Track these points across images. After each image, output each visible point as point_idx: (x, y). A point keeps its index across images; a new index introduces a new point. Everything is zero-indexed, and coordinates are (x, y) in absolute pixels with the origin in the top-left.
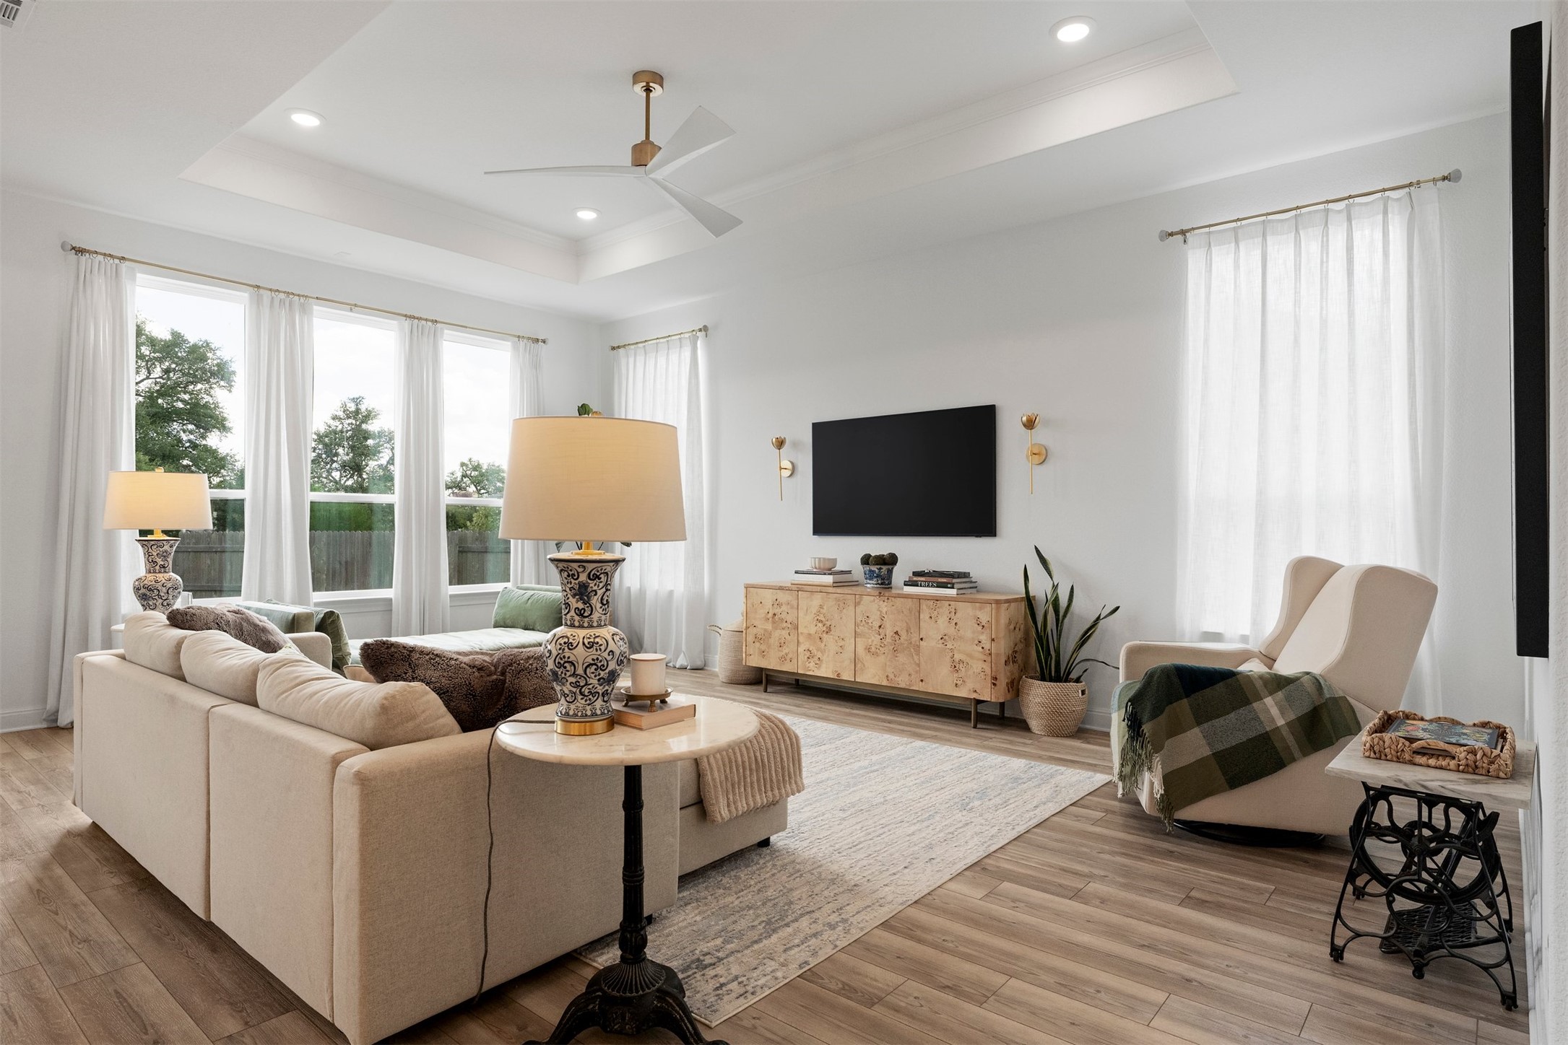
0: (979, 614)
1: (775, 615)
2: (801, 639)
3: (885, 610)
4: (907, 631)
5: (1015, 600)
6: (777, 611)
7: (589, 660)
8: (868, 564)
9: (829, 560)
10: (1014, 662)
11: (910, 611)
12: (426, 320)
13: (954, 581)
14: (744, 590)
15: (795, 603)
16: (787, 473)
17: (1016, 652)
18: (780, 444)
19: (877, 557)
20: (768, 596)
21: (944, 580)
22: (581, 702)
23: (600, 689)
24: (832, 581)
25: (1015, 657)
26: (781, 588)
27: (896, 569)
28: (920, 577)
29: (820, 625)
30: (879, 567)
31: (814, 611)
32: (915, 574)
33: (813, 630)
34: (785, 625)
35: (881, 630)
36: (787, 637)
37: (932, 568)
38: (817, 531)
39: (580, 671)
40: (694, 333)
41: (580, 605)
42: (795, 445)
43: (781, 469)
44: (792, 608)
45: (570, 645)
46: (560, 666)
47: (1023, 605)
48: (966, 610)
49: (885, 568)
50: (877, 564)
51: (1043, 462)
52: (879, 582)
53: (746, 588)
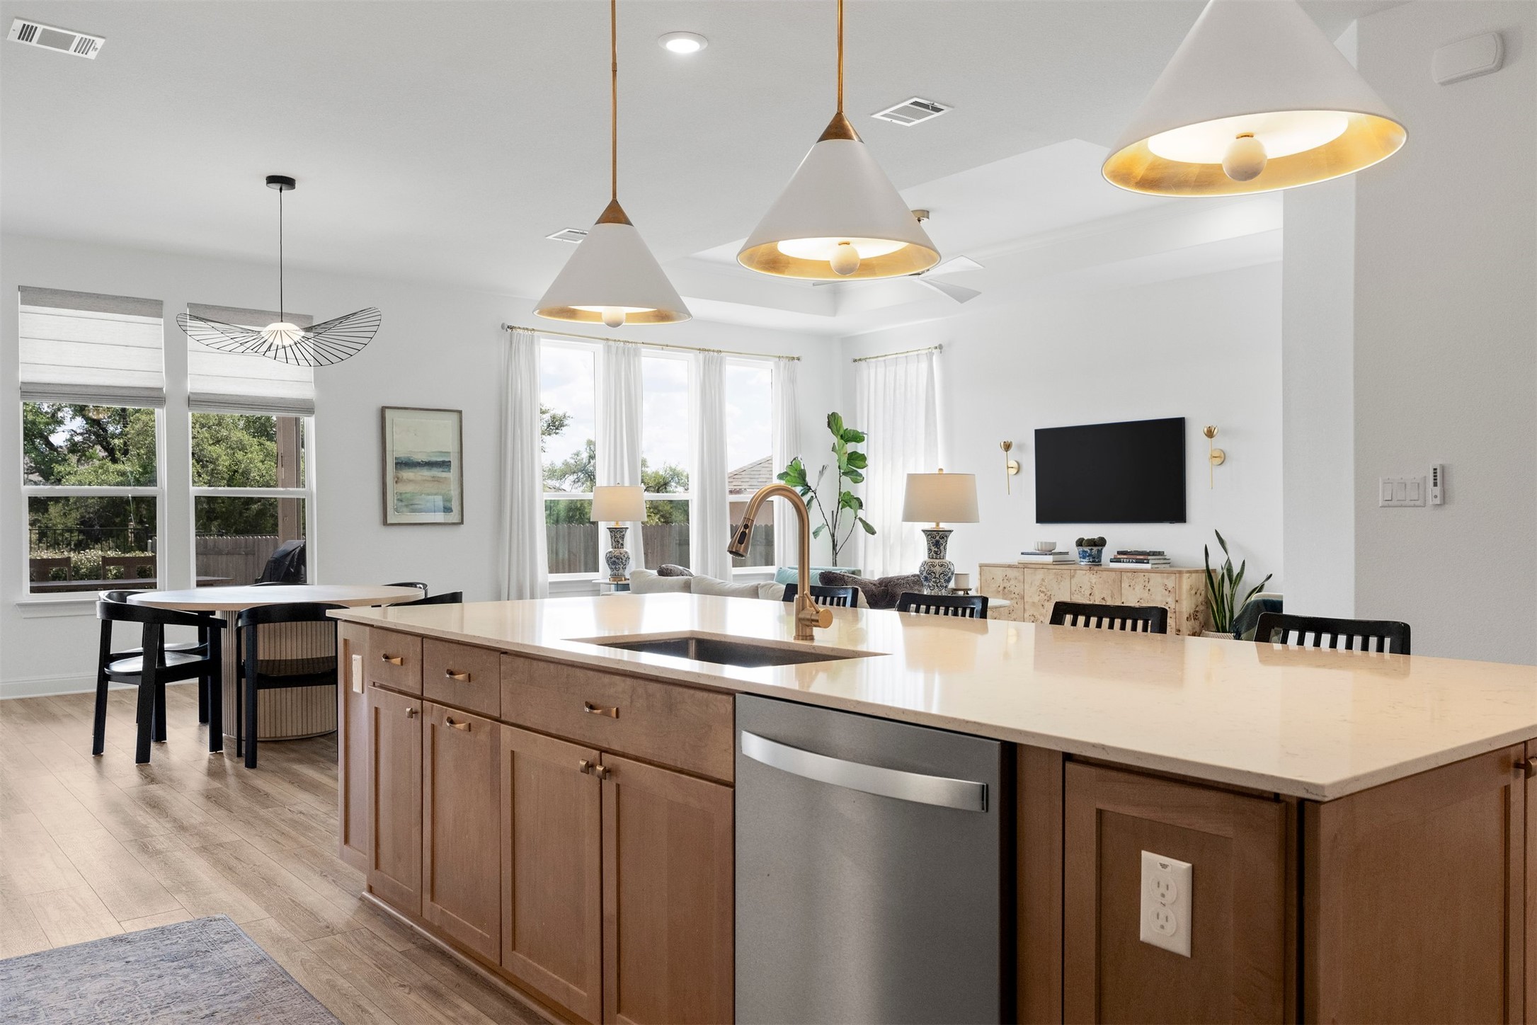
0: (1166, 582)
1: (1005, 588)
2: (1026, 607)
3: (1094, 581)
4: (1112, 597)
5: (1197, 572)
6: (1007, 585)
7: (941, 571)
8: (1082, 546)
9: (1050, 543)
10: (1195, 619)
11: (1114, 581)
12: (714, 351)
13: (1149, 557)
14: (978, 569)
15: (1021, 578)
16: (1014, 471)
17: (1197, 612)
18: (1007, 447)
19: (1088, 540)
20: (999, 573)
21: (1142, 557)
22: (936, 590)
23: (945, 585)
24: (1052, 560)
25: (1196, 616)
26: (1010, 566)
27: (1105, 550)
28: (1123, 555)
29: (1042, 595)
30: (1090, 548)
31: (1037, 583)
32: (1119, 553)
33: (1036, 599)
34: (1013, 596)
35: (1091, 597)
36: (1015, 605)
37: (1133, 549)
38: (1040, 519)
39: (937, 576)
40: (930, 350)
41: (936, 550)
42: (1021, 447)
43: (1008, 468)
44: (1019, 581)
45: (934, 566)
46: (929, 574)
47: (1203, 577)
48: (1157, 579)
49: (1095, 549)
50: (1089, 546)
51: (1222, 463)
52: (1091, 560)
53: (980, 567)
